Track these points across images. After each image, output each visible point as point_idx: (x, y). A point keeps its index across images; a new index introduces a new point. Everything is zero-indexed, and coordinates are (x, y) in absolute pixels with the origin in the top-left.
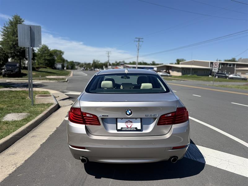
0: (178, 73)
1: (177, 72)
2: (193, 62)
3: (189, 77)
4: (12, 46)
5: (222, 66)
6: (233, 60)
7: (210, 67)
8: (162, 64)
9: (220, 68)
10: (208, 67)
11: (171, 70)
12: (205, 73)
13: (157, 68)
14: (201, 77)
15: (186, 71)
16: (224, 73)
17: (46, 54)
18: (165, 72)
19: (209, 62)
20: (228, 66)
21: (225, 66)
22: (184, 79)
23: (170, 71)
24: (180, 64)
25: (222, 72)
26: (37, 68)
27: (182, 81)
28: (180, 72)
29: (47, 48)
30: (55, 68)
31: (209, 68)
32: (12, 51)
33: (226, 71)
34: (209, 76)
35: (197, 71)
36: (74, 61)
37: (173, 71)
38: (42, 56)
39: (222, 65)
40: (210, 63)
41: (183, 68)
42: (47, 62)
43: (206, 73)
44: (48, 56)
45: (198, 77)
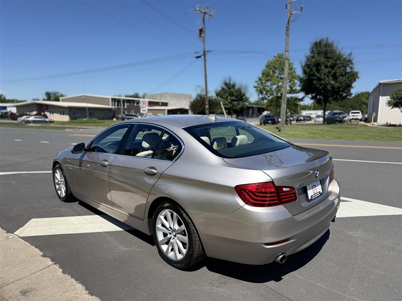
0: (62, 116)
1: (61, 114)
2: (83, 97)
3: (86, 123)
5: (128, 104)
6: (135, 95)
7: (112, 105)
8: (26, 101)
9: (126, 107)
10: (109, 105)
11: (47, 111)
12: (105, 114)
13: (17, 107)
14: (104, 122)
15: (76, 113)
16: (131, 114)
18: (36, 115)
19: (109, 99)
20: (135, 104)
21: (132, 104)
22: (81, 126)
23: (47, 114)
24: (60, 100)
25: (129, 112)
27: (81, 130)
28: (66, 114)
31: (110, 107)
33: (133, 111)
34: (112, 119)
35: (93, 112)
37: (52, 112)
39: (127, 102)
40: (111, 100)
41: (70, 108)
43: (108, 114)
45: (100, 121)
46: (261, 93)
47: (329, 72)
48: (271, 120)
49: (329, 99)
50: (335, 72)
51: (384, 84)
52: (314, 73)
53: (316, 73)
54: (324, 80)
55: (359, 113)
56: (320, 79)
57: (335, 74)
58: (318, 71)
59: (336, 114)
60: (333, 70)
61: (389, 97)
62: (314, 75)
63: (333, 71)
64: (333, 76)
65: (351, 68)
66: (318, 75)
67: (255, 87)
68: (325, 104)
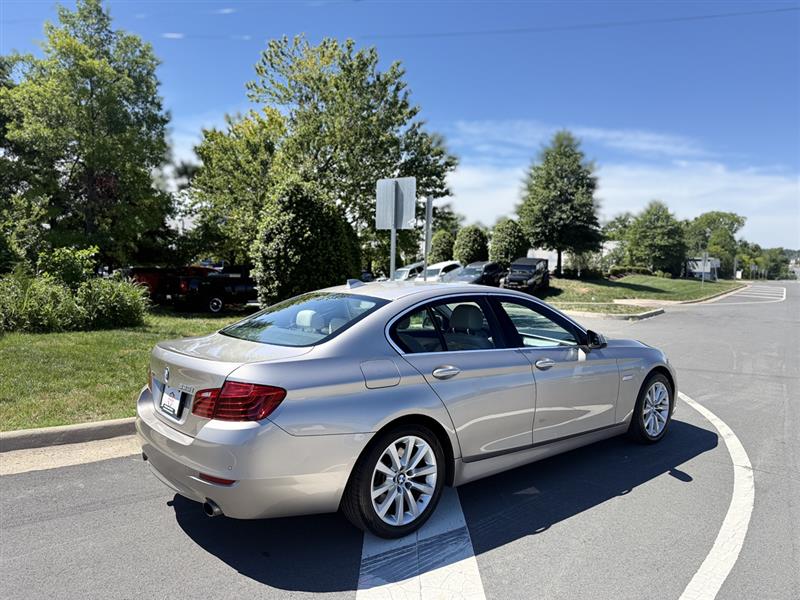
4: (539, 213)
17: (659, 231)
26: (616, 273)
29: (665, 211)
30: (690, 275)
32: (538, 230)
36: (785, 249)
38: (645, 237)
42: (657, 254)
44: (663, 234)
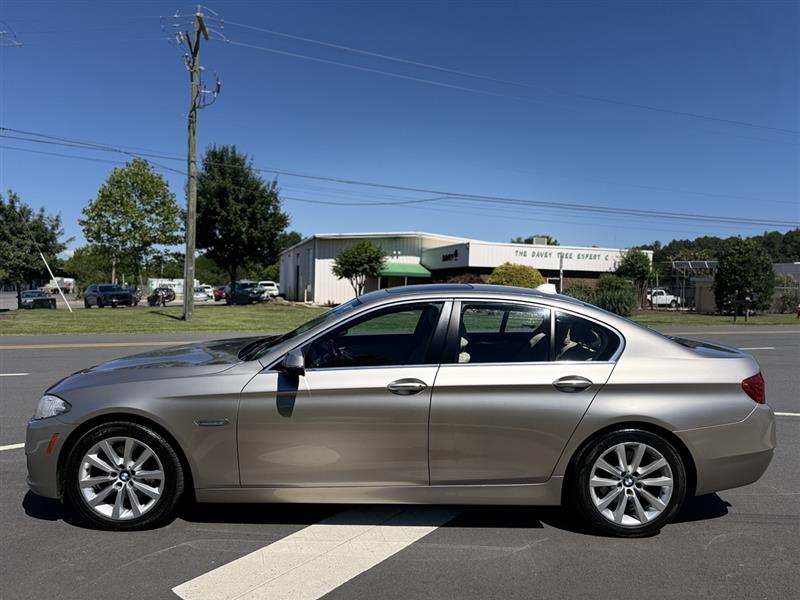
46: (98, 237)
47: (243, 210)
48: (117, 297)
49: (245, 259)
50: (253, 212)
51: (321, 240)
52: (215, 208)
53: (219, 210)
54: (235, 223)
55: (272, 285)
56: (227, 222)
57: (253, 214)
58: (224, 205)
59: (246, 286)
60: (249, 207)
61: (333, 260)
62: (215, 213)
63: (250, 210)
64: (249, 219)
65: (276, 208)
66: (224, 213)
67: (83, 223)
68: (234, 268)
